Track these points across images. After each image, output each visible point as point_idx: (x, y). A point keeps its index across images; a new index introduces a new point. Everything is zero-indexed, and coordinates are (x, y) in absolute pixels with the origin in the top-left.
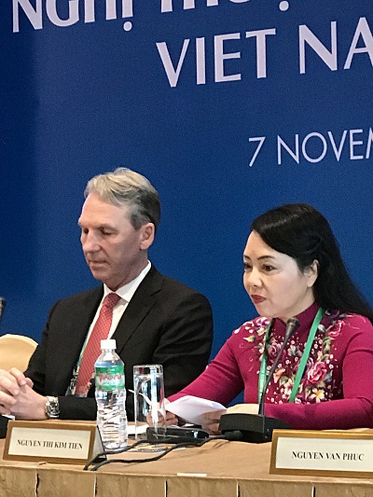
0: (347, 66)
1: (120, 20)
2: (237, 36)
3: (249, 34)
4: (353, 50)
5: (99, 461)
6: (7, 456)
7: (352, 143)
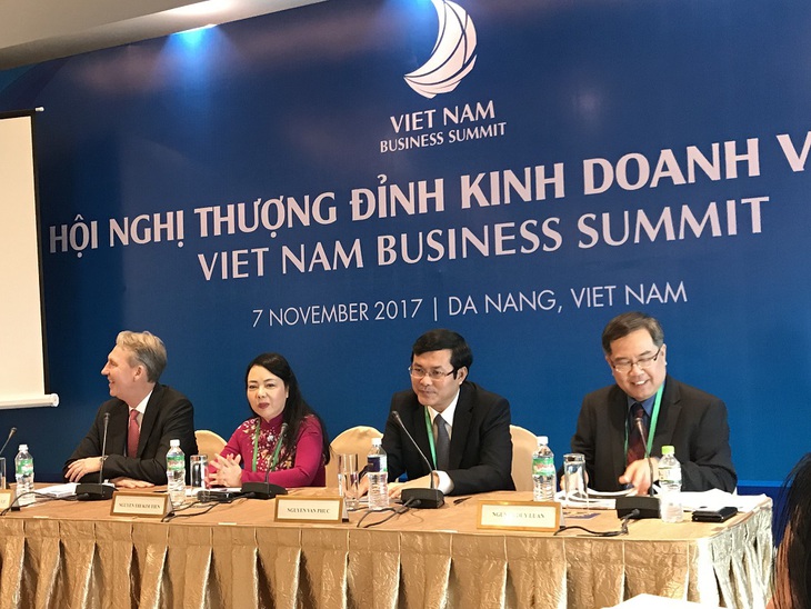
0: (310, 270)
1: (176, 240)
2: (246, 251)
3: (253, 251)
4: (314, 261)
5: (171, 515)
6: (112, 514)
7: (313, 314)
